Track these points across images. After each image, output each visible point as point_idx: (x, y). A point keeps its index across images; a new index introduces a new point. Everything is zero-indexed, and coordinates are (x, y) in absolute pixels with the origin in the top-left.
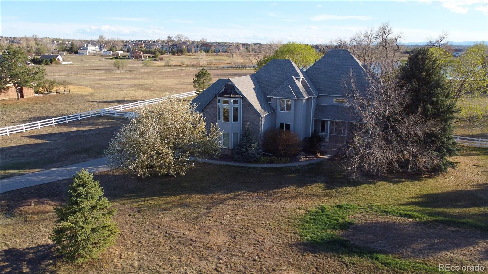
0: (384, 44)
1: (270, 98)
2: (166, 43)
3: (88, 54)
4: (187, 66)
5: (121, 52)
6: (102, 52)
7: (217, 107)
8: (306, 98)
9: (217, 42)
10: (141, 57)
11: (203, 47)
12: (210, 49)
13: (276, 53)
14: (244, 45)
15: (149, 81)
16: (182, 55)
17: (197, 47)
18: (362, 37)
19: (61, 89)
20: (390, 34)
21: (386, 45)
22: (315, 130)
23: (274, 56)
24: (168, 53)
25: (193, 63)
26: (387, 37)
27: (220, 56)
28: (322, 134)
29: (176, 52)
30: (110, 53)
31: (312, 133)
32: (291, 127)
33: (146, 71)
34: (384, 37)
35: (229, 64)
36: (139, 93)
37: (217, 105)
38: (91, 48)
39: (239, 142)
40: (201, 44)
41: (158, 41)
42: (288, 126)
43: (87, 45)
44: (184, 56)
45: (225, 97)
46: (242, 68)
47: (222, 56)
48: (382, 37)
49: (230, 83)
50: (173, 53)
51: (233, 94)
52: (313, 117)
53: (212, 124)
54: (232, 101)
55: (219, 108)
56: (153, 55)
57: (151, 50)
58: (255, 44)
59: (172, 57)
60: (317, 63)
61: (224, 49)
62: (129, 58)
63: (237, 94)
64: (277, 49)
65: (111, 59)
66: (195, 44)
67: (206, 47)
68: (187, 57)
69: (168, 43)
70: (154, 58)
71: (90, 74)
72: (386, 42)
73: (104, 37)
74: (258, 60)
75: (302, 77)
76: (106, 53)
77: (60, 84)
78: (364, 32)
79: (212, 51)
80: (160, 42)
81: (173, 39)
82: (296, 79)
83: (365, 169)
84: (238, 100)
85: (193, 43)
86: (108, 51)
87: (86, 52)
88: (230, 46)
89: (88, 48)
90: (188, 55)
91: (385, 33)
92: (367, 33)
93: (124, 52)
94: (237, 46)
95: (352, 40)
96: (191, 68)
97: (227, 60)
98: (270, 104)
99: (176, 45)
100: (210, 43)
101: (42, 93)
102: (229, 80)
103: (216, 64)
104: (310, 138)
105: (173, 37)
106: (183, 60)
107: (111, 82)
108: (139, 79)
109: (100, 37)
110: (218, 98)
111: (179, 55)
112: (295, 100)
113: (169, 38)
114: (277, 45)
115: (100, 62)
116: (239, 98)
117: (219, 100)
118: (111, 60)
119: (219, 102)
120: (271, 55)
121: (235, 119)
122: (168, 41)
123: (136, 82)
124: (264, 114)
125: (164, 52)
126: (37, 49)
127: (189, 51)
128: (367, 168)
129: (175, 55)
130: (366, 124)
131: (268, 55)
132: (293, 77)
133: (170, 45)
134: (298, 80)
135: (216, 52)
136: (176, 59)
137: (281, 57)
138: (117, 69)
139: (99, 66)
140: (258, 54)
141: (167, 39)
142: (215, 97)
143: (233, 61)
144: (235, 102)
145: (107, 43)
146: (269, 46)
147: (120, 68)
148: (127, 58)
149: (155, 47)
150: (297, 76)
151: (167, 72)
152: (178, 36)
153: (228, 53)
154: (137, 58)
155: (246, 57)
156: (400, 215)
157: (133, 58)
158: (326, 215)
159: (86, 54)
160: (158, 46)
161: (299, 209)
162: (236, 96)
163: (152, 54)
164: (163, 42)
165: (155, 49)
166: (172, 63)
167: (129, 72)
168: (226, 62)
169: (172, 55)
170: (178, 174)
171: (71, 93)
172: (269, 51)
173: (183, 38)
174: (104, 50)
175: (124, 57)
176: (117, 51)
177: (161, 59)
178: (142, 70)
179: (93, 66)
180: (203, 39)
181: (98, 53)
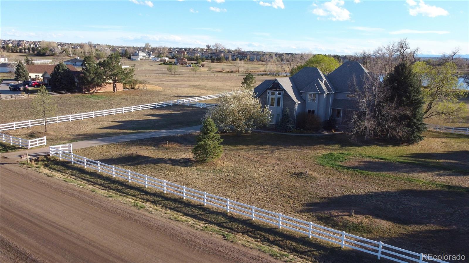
0: (401, 57)
1: (302, 92)
2: (205, 51)
3: (139, 60)
4: (227, 72)
5: (167, 59)
6: (151, 58)
7: (267, 97)
8: (326, 93)
9: (250, 51)
10: (185, 63)
11: (239, 56)
12: (246, 58)
13: (307, 63)
14: (276, 54)
15: (202, 83)
16: (220, 62)
17: (234, 55)
18: (384, 51)
19: (141, 86)
20: (407, 48)
21: (403, 58)
22: (332, 115)
23: (305, 65)
24: (208, 61)
25: (232, 70)
26: (404, 51)
27: (255, 64)
28: (336, 118)
29: (215, 59)
30: (158, 59)
31: (330, 118)
32: (316, 112)
33: (195, 75)
34: (402, 51)
35: (264, 71)
36: (197, 92)
37: (267, 96)
38: (142, 55)
39: (281, 119)
40: (237, 53)
41: (198, 49)
42: (313, 112)
43: (138, 52)
44: (222, 64)
45: (273, 90)
46: (275, 75)
47: (256, 64)
48: (400, 51)
49: (276, 82)
50: (213, 61)
51: (278, 89)
52: (331, 107)
53: (265, 106)
54: (277, 93)
55: (268, 98)
56: (196, 62)
57: (193, 57)
58: (287, 54)
59: (212, 64)
60: (336, 70)
61: (259, 58)
62: (175, 64)
63: (281, 89)
64: (308, 59)
65: (160, 64)
66: (232, 53)
67: (241, 55)
68: (226, 64)
69: (207, 51)
70: (197, 65)
71: (150, 77)
72: (403, 55)
73: (150, 44)
74: (290, 68)
75: (325, 79)
76: (155, 59)
77: (141, 82)
78: (386, 46)
79: (247, 59)
80: (199, 50)
81: (211, 48)
82: (320, 80)
83: (359, 133)
84: (281, 92)
85: (229, 51)
86: (156, 58)
87: (138, 57)
88: (263, 55)
89: (139, 54)
90: (225, 63)
91: (403, 48)
92: (389, 47)
93: (169, 58)
94: (270, 55)
95: (375, 52)
96: (232, 74)
97: (261, 68)
98: (302, 97)
99: (215, 54)
100: (245, 52)
101: (128, 89)
102: (276, 80)
103: (251, 71)
104: (328, 121)
105: (211, 46)
106: (224, 67)
107: (171, 82)
108: (192, 81)
109: (147, 44)
110: (268, 91)
111: (218, 63)
112: (319, 94)
113: (208, 46)
114: (308, 55)
115: (151, 67)
116: (282, 91)
117: (269, 92)
118: (160, 66)
119: (269, 94)
120: (303, 64)
121: (279, 104)
122: (206, 49)
123: (191, 83)
124: (298, 102)
125: (204, 59)
126: (97, 54)
127: (227, 59)
128: (360, 133)
129: (214, 62)
130: (360, 106)
131: (299, 64)
132: (319, 79)
133: (209, 53)
134: (322, 81)
135: (252, 60)
136: (217, 66)
137: (311, 65)
138: (170, 72)
139: (153, 70)
140: (290, 63)
141: (206, 48)
142: (266, 90)
143: (267, 69)
144: (279, 94)
145: (153, 50)
146: (300, 56)
147: (172, 72)
148: (173, 64)
149: (196, 55)
150: (321, 79)
151: (211, 76)
152: (216, 45)
153: (263, 61)
154: (182, 64)
155: (280, 66)
156: (377, 158)
157: (179, 64)
158: (333, 156)
159: (138, 60)
160: (198, 54)
161: (317, 153)
162: (280, 90)
163: (194, 60)
164: (202, 50)
165: (197, 56)
166: (214, 70)
167: (181, 75)
168: (261, 69)
169: (211, 62)
170: (246, 132)
171: (147, 89)
172: (300, 61)
173: (221, 47)
174: (152, 56)
175: (171, 63)
176: (164, 58)
177: (203, 66)
178: (192, 75)
179: (148, 70)
180: (239, 48)
181: (148, 59)
